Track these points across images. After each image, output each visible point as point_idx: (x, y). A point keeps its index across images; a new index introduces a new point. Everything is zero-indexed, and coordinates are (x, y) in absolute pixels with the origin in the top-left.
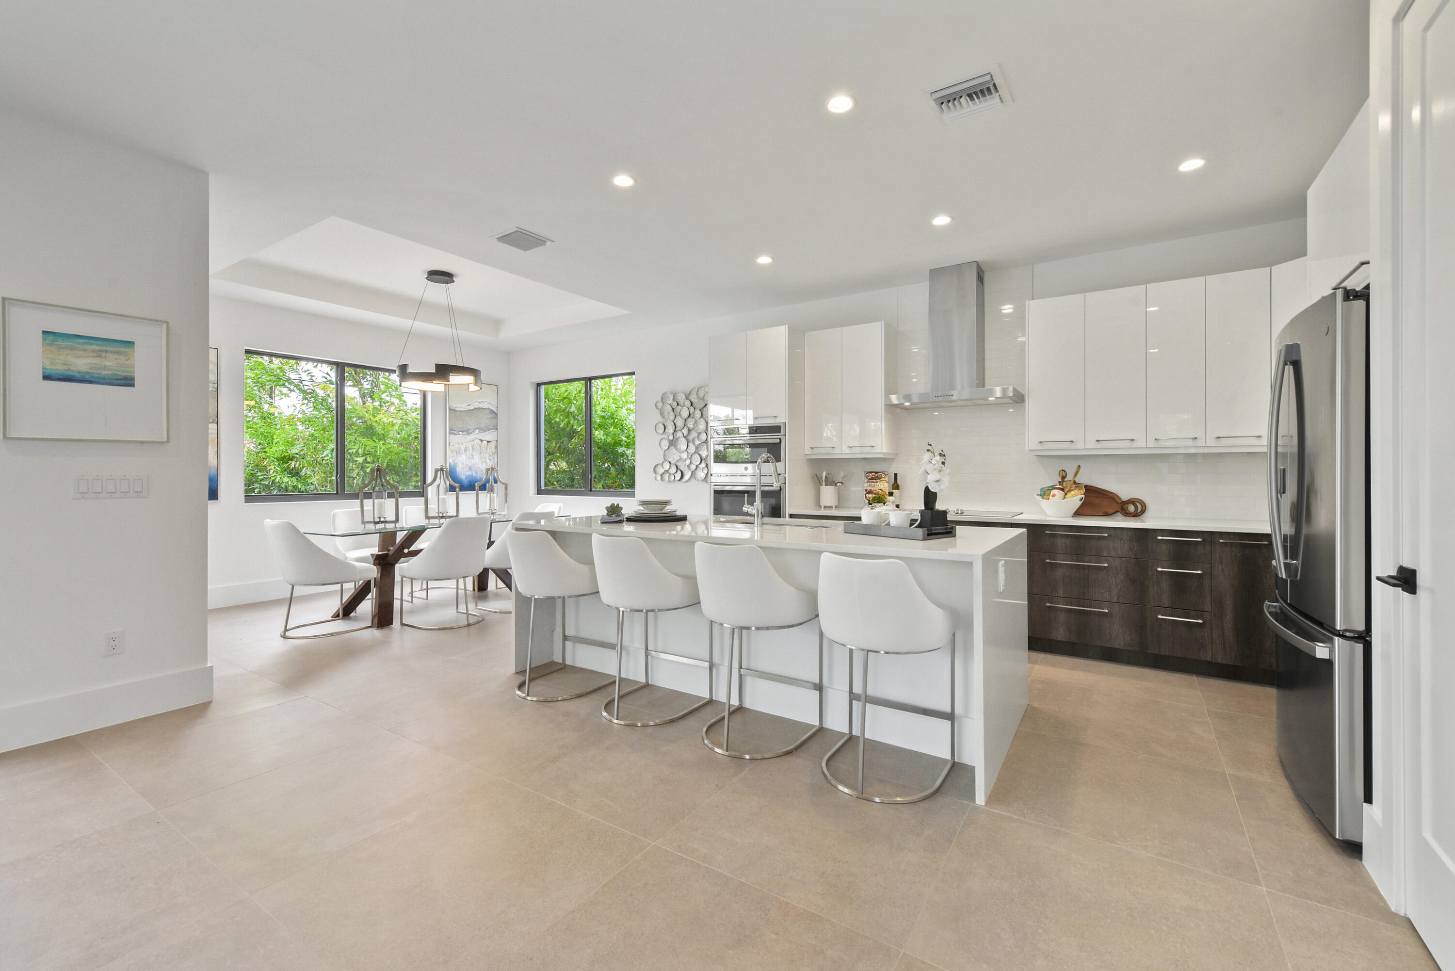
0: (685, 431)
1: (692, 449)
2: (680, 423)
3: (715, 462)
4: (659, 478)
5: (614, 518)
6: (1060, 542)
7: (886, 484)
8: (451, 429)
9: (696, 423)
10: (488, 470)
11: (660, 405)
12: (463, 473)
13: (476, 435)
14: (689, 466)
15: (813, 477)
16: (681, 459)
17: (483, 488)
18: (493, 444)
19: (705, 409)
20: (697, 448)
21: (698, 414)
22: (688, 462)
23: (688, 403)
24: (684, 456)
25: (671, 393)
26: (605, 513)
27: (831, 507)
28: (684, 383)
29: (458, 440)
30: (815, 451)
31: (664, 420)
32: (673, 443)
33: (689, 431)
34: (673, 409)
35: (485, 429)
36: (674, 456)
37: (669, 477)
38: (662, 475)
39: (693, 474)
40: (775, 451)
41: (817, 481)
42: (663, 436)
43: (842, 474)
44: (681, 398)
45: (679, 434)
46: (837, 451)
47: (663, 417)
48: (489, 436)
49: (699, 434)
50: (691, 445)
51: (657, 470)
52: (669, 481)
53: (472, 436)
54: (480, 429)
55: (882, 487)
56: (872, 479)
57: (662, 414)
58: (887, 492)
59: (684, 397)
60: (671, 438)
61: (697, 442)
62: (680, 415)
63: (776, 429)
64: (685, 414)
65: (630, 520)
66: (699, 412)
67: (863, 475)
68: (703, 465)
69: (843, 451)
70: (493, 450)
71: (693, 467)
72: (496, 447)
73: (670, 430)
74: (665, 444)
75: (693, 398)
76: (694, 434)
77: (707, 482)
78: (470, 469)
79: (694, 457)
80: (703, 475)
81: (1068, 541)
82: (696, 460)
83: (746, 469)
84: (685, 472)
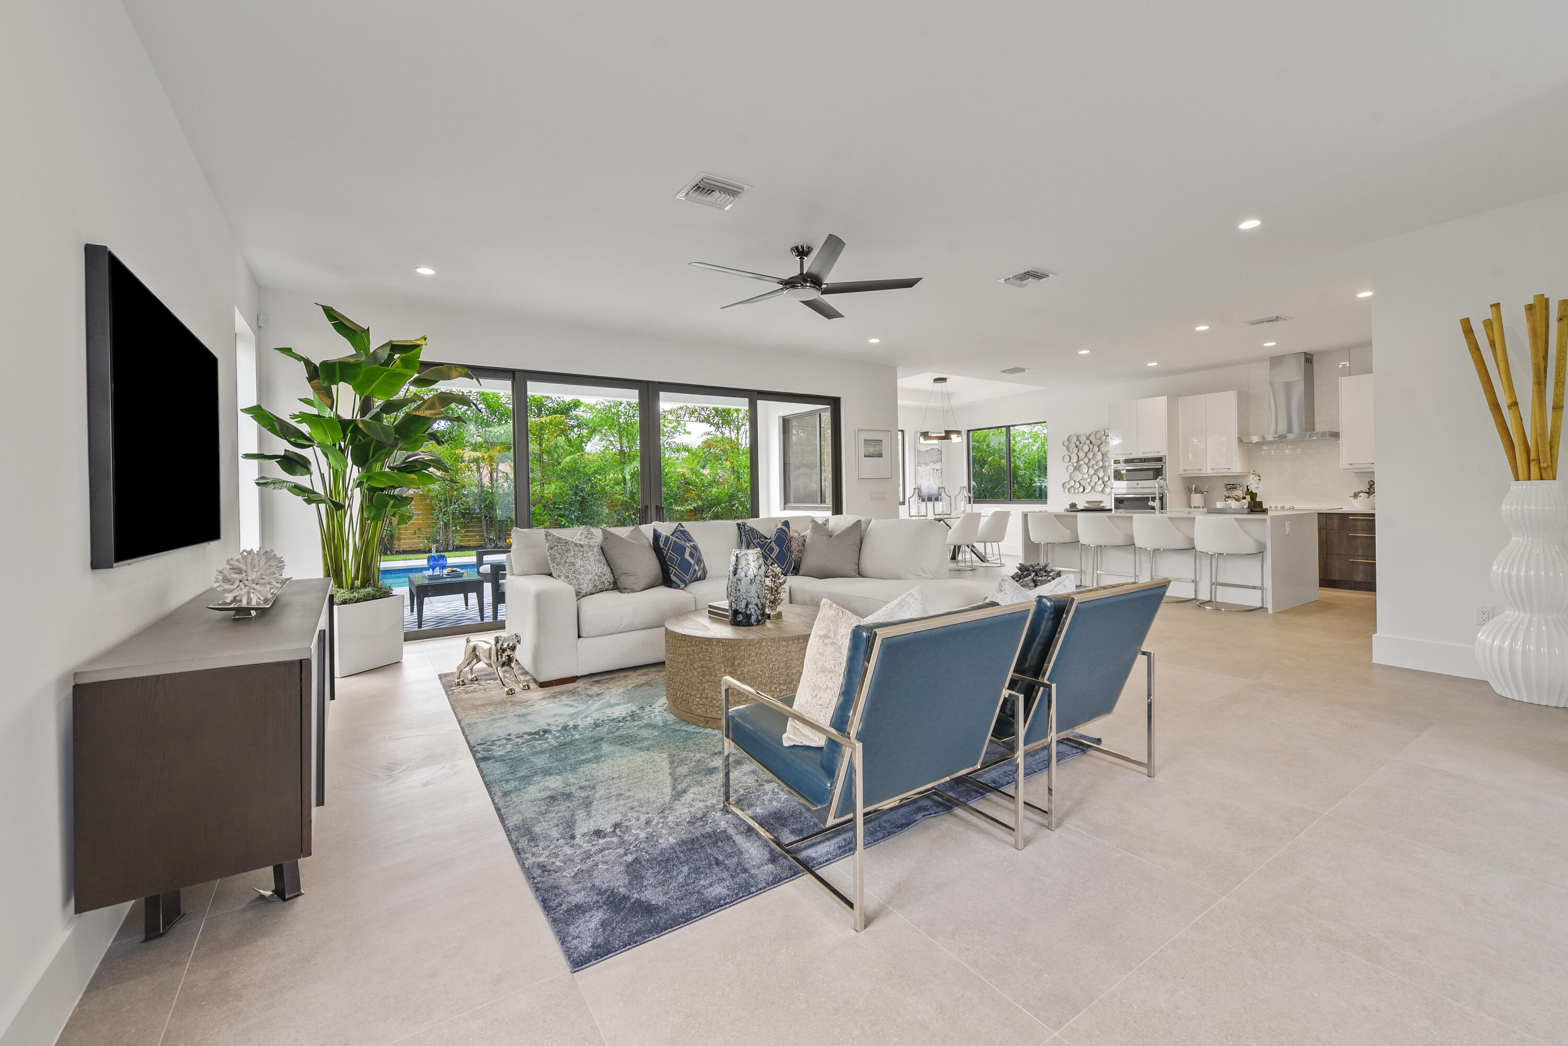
0: (1086, 460)
1: (1092, 471)
2: (1082, 455)
3: (1115, 480)
4: (1067, 491)
5: (1074, 509)
6: (1359, 524)
7: (1241, 492)
8: (918, 463)
9: (1094, 455)
10: (939, 488)
11: (1066, 443)
12: (925, 491)
13: (931, 466)
14: (1089, 484)
15: (1185, 489)
16: (1083, 478)
17: (937, 499)
18: (940, 471)
19: (1101, 446)
20: (1096, 472)
21: (1096, 449)
22: (1089, 480)
23: (1088, 442)
24: (1086, 476)
25: (1075, 436)
26: (1069, 507)
27: (1199, 507)
28: (1085, 428)
29: (922, 469)
30: (1187, 472)
31: (1069, 454)
32: (1077, 468)
33: (1089, 460)
34: (1077, 446)
35: (934, 463)
36: (1078, 476)
37: (1074, 490)
38: (1069, 489)
39: (1093, 488)
40: (1158, 473)
41: (1189, 491)
42: (1070, 464)
43: (1207, 486)
44: (1083, 439)
45: (1082, 462)
46: (1203, 472)
47: (1069, 452)
48: (938, 466)
49: (1097, 462)
50: (1091, 469)
51: (1065, 486)
52: (1074, 493)
53: (929, 467)
54: (932, 462)
55: (1237, 494)
56: (1230, 489)
57: (1068, 449)
58: (1241, 497)
59: (1085, 438)
60: (1075, 465)
61: (1096, 467)
62: (1082, 450)
63: (1159, 459)
64: (1086, 448)
65: (1082, 510)
66: (1097, 448)
67: (1223, 486)
68: (1100, 482)
69: (1207, 471)
70: (940, 475)
71: (1093, 484)
72: (941, 473)
73: (1075, 459)
74: (1071, 469)
75: (1092, 438)
76: (1093, 462)
77: (1103, 493)
78: (928, 487)
79: (1094, 476)
80: (1100, 489)
81: (1365, 523)
82: (1095, 478)
83: (1138, 484)
84: (1086, 488)
